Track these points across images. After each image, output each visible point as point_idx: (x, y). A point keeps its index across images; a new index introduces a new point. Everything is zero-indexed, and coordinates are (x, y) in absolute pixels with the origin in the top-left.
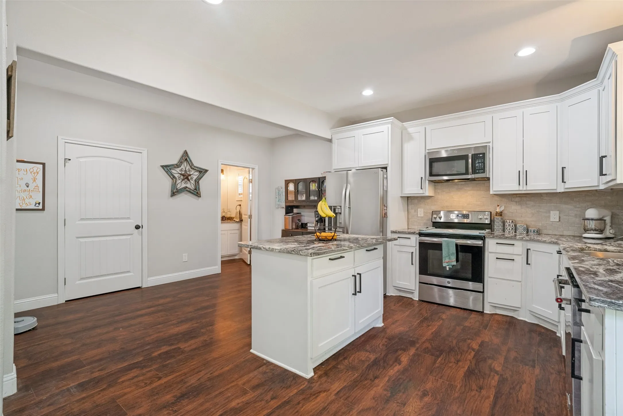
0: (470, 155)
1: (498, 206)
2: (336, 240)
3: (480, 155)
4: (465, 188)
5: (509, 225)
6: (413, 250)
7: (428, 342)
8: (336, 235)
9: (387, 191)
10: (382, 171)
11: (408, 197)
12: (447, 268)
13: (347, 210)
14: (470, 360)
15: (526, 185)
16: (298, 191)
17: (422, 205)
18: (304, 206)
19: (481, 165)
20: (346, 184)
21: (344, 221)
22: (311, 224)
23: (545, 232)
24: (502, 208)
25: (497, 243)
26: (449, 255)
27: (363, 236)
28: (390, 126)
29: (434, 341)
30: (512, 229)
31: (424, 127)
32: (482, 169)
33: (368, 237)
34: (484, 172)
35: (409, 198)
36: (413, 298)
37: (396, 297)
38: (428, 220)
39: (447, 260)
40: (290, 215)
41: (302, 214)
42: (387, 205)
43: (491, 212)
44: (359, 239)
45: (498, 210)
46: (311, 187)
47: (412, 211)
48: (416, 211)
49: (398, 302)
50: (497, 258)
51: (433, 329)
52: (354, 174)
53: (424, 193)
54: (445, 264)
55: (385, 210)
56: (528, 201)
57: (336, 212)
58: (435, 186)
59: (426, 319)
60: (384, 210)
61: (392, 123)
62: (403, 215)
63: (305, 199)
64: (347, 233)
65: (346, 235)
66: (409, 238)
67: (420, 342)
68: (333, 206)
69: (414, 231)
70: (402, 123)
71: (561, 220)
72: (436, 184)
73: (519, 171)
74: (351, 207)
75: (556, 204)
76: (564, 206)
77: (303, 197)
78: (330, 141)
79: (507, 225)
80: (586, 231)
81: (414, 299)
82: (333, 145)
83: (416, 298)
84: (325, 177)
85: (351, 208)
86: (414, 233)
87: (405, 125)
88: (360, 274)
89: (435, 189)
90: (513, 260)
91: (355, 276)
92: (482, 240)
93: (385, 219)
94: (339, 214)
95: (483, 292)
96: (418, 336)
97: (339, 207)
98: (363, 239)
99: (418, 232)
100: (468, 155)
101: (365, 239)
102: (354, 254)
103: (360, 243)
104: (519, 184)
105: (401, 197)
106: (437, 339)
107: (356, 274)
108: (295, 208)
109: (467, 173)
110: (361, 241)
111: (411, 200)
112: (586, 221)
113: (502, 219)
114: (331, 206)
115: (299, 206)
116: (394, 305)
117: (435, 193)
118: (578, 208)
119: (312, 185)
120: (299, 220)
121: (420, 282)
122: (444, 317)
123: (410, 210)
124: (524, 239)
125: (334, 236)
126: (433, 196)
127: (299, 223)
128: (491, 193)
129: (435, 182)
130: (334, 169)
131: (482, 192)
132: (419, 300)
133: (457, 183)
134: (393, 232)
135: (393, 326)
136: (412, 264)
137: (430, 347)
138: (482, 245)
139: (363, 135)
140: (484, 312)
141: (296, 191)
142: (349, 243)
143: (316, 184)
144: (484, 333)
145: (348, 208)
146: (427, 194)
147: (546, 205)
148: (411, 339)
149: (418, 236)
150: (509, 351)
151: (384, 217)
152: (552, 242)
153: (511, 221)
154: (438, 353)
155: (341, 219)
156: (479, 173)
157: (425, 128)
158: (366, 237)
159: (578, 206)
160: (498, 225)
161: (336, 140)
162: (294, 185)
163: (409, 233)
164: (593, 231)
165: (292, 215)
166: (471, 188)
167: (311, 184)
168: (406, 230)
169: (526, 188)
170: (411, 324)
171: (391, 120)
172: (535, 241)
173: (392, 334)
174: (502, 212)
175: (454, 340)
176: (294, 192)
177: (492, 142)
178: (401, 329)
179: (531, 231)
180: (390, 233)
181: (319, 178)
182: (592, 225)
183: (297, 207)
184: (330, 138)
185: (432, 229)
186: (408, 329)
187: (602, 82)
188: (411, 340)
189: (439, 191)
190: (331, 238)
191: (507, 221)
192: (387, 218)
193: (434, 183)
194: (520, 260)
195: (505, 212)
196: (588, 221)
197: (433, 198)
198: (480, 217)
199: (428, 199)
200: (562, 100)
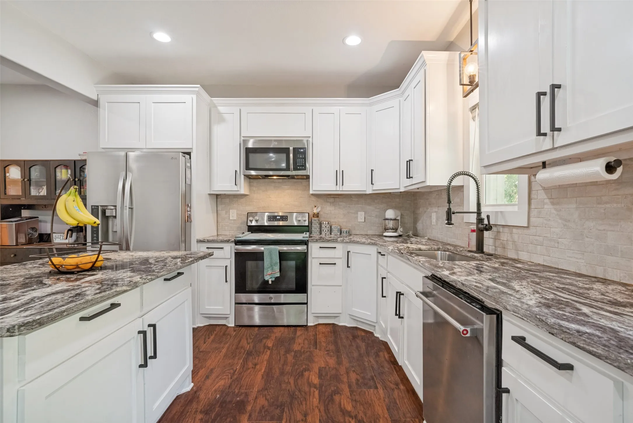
0: (291, 148)
1: (315, 206)
2: (101, 268)
3: (301, 150)
4: (283, 187)
5: (326, 227)
6: (227, 263)
7: (261, 396)
8: (100, 258)
9: (190, 185)
10: (184, 157)
11: (217, 195)
12: (269, 281)
13: (127, 211)
14: (317, 407)
15: (343, 185)
16: (30, 180)
17: (234, 205)
18: (45, 205)
19: (302, 161)
20: (124, 173)
21: (122, 229)
22: (60, 234)
23: (353, 232)
24: (319, 210)
25: (320, 247)
26: (272, 266)
27: (157, 254)
28: (194, 97)
29: (268, 390)
30: (328, 230)
31: (238, 108)
32: (303, 166)
33: (165, 254)
34: (305, 169)
35: (219, 197)
36: (227, 324)
37: (206, 327)
38: (241, 223)
39: (270, 272)
40: (12, 222)
41: (41, 218)
42: (191, 205)
43: (309, 214)
44: (150, 261)
45: (315, 211)
46: (58, 174)
47: (223, 213)
48: (228, 212)
49: (209, 335)
50: (320, 264)
51: (261, 369)
52: (138, 158)
53: (238, 191)
54: (267, 277)
55: (189, 212)
56: (341, 202)
57: (107, 215)
58: (250, 182)
59: (249, 354)
60: (186, 212)
61: (198, 94)
62: (211, 218)
63: (45, 194)
64: (128, 249)
65: (125, 254)
66: (222, 248)
67: (251, 398)
68: (101, 206)
69: (229, 238)
70: (211, 97)
71: (366, 221)
72: (252, 180)
73: (337, 171)
74: (134, 206)
75: (362, 206)
76: (368, 208)
77: (41, 191)
78: (96, 103)
79: (324, 227)
80: (385, 230)
81: (229, 325)
82: (101, 110)
83: (232, 325)
84: (85, 160)
85: (134, 209)
86: (228, 242)
87: (215, 102)
88: (154, 326)
89: (250, 186)
90: (335, 264)
91: (144, 333)
92: (306, 244)
93: (188, 224)
94: (112, 217)
95: (306, 304)
96: (246, 389)
97: (112, 208)
98: (158, 261)
99: (233, 239)
100: (289, 148)
101: (161, 261)
102: (142, 293)
103: (154, 271)
104: (337, 185)
105: (210, 194)
106: (271, 384)
107: (146, 328)
108: (24, 209)
109: (288, 169)
110: (155, 265)
111: (221, 199)
112: (386, 221)
113: (319, 220)
114: (98, 206)
115: (34, 205)
116: (205, 343)
117: (250, 191)
118: (378, 209)
119: (61, 172)
120: (34, 229)
121: (236, 303)
122: (270, 344)
123: (219, 212)
124: (345, 241)
125: (96, 261)
126: (248, 195)
127: (32, 234)
128: (311, 192)
129: (250, 178)
130: (103, 148)
131: (300, 192)
132: (235, 325)
133: (277, 181)
134: (200, 241)
135: (209, 382)
136: (226, 281)
137: (266, 403)
138: (306, 251)
139: (153, 103)
140: (307, 325)
141: (26, 180)
142: (129, 274)
143: (69, 171)
144: (317, 355)
145: (129, 208)
146: (242, 192)
147: (354, 205)
148: (238, 399)
149: (233, 244)
150: (347, 373)
151: (186, 221)
152: (371, 243)
153: (327, 223)
154: (278, 411)
155: (115, 226)
156: (300, 170)
157: (240, 110)
158: (162, 255)
159: (378, 207)
160: (315, 228)
161: (106, 103)
162: (20, 169)
163: (222, 242)
164: (391, 230)
165: (16, 221)
166: (289, 187)
167: (58, 170)
168: (215, 238)
169: (342, 189)
170: (233, 369)
171: (197, 89)
172: (354, 242)
173: (209, 398)
174: (318, 213)
175: (290, 378)
176: (20, 182)
177: (311, 137)
178: (221, 383)
179: (343, 232)
180: (196, 242)
181: (75, 161)
182: (391, 224)
183: (29, 207)
184: (95, 98)
185: (249, 234)
186: (230, 381)
187: (403, 93)
188: (238, 401)
189: (254, 189)
190: (90, 265)
191: (323, 223)
192: (192, 223)
193: (248, 179)
194: (341, 263)
195: (321, 213)
196: (388, 221)
197: (247, 196)
198: (299, 218)
199: (242, 198)
200: (371, 105)
